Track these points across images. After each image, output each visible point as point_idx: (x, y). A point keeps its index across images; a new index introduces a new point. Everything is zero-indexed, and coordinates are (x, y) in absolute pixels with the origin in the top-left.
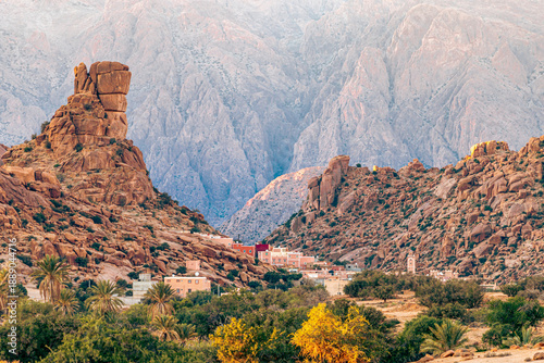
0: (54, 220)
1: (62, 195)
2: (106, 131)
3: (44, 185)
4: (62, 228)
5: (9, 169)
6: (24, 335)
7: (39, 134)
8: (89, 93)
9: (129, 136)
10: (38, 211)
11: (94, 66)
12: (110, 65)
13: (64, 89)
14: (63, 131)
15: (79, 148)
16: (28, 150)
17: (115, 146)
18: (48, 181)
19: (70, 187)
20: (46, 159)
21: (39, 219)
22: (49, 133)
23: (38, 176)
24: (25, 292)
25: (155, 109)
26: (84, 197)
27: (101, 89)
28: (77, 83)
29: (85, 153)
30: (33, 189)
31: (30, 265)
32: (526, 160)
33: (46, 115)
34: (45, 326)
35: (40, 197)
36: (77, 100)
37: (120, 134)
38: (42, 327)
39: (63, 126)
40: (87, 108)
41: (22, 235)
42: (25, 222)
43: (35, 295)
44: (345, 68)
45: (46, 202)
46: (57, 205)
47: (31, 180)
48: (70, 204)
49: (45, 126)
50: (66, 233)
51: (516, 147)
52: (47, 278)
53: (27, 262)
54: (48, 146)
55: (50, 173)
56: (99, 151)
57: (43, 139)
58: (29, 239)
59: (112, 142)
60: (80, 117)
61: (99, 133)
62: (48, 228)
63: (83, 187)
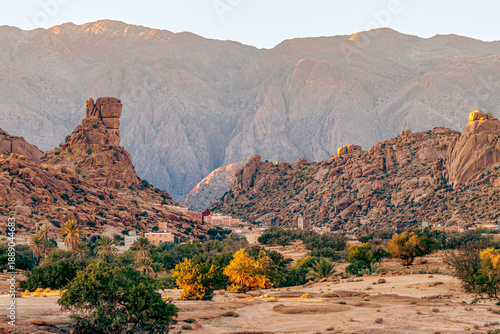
0: (74, 198)
1: (79, 182)
2: (107, 141)
3: (68, 176)
4: (79, 203)
5: (45, 166)
6: (53, 272)
7: (64, 143)
8: (96, 117)
9: (121, 145)
10: (64, 192)
11: (99, 100)
12: (109, 99)
13: (80, 115)
14: (79, 141)
15: (89, 152)
16: (57, 154)
17: (112, 151)
18: (70, 173)
19: (84, 177)
20: (68, 159)
21: (65, 197)
22: (70, 143)
23: (64, 170)
24: (56, 244)
25: (138, 127)
26: (93, 183)
27: (103, 115)
28: (88, 111)
29: (94, 155)
30: (60, 179)
31: (59, 227)
32: (373, 156)
33: (69, 131)
34: (67, 265)
35: (65, 183)
36: (88, 122)
37: (116, 144)
38: (65, 266)
39: (79, 138)
40: (95, 127)
41: (54, 208)
42: (56, 200)
43: (62, 246)
44: (258, 100)
45: (69, 187)
46: (76, 188)
47: (60, 173)
48: (84, 187)
49: (68, 139)
50: (82, 206)
51: (366, 148)
52: (69, 235)
53: (57, 225)
54: (70, 151)
55: (71, 168)
56: (102, 154)
57: (66, 146)
58: (58, 210)
59: (111, 148)
60: (90, 132)
61: (102, 142)
62: (71, 203)
63: (93, 177)
